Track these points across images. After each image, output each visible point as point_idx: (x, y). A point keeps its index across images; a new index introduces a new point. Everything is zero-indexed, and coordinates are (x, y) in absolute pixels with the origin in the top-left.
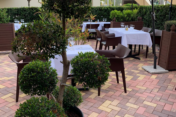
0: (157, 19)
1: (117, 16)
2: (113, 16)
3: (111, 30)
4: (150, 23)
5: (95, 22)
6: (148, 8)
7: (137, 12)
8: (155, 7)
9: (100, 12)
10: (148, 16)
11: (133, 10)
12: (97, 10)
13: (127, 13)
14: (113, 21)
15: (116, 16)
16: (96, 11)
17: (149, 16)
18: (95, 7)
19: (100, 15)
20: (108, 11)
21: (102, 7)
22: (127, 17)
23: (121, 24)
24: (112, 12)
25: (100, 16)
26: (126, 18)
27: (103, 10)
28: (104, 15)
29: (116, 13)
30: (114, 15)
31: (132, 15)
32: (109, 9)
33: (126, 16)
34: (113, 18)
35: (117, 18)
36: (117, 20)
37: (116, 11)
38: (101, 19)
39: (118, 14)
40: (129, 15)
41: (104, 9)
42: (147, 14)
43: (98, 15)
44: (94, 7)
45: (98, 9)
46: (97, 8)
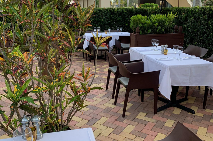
0: (210, 30)
1: (142, 24)
2: (134, 24)
3: (133, 51)
4: (195, 36)
5: (104, 32)
6: (192, 11)
7: (173, 18)
8: (204, 10)
9: (112, 16)
10: (191, 24)
11: (167, 15)
12: (107, 13)
13: (158, 20)
14: (135, 33)
15: (140, 25)
16: (106, 15)
17: (194, 24)
18: (104, 9)
19: (112, 20)
20: (124, 15)
21: (115, 9)
22: (158, 26)
23: (153, 41)
24: (134, 17)
25: (111, 22)
26: (157, 28)
27: (116, 14)
28: (118, 20)
29: (139, 20)
30: (137, 23)
31: (166, 23)
32: (125, 11)
33: (157, 24)
34: (135, 29)
35: (141, 27)
36: (141, 32)
37: (139, 16)
38: (113, 26)
39: (143, 21)
40: (161, 23)
41: (118, 11)
42: (189, 20)
43: (109, 20)
44: (102, 9)
45: (109, 11)
46: (107, 10)
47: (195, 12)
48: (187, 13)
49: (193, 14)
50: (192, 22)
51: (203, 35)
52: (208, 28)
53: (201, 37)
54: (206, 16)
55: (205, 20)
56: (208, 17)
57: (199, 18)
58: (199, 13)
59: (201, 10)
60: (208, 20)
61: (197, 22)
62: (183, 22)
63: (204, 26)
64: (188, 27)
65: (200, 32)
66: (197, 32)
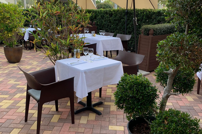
47: (101, 12)
48: (96, 13)
49: (100, 14)
50: (100, 19)
51: (108, 27)
52: (110, 22)
53: (107, 28)
54: (108, 15)
55: (107, 17)
56: (109, 15)
57: (104, 16)
58: (103, 13)
59: (105, 11)
60: (109, 17)
61: (103, 19)
62: (94, 19)
63: (107, 21)
64: (97, 23)
65: (106, 25)
66: (103, 25)
